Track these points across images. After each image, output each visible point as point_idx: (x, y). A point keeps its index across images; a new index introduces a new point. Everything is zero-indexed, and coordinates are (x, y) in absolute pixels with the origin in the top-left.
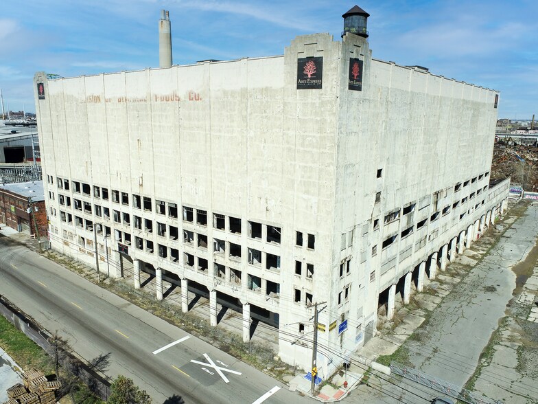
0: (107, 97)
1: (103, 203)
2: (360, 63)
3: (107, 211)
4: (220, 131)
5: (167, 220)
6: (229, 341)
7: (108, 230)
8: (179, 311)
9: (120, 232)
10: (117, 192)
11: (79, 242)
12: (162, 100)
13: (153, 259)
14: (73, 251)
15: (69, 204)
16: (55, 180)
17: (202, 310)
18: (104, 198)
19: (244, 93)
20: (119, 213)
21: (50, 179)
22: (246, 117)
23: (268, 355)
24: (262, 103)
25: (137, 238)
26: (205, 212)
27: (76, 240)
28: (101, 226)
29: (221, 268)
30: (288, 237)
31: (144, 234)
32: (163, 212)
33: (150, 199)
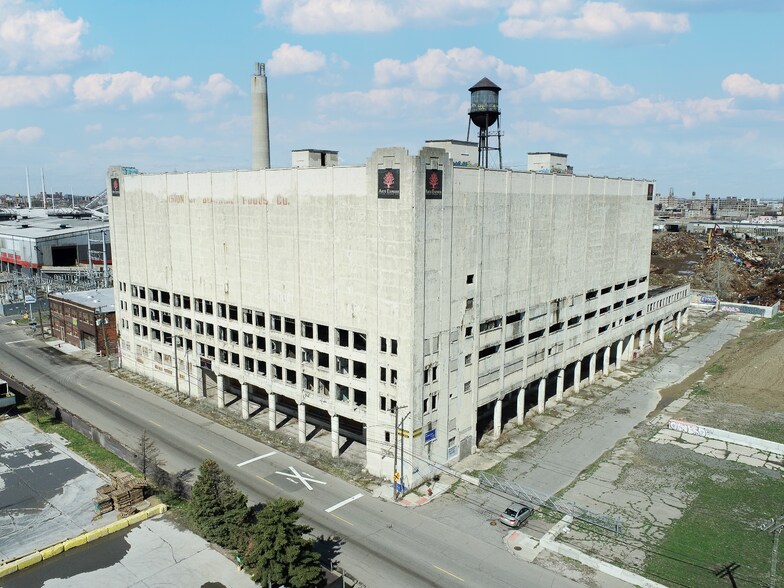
0: (191, 197)
1: (184, 313)
2: (439, 174)
3: (188, 322)
4: (307, 236)
5: (254, 330)
6: (318, 456)
7: (189, 344)
8: (266, 429)
9: (202, 345)
10: (200, 300)
11: (156, 358)
12: (250, 203)
13: (238, 373)
14: (148, 368)
15: (144, 315)
16: (128, 287)
17: (292, 429)
18: (185, 307)
19: (331, 200)
20: (201, 323)
21: (123, 286)
22: (332, 223)
23: (355, 469)
24: (347, 210)
25: (221, 350)
26: (293, 320)
27: (151, 355)
28: (181, 339)
29: (309, 380)
30: (373, 343)
31: (229, 346)
32: (250, 321)
33: (236, 308)
